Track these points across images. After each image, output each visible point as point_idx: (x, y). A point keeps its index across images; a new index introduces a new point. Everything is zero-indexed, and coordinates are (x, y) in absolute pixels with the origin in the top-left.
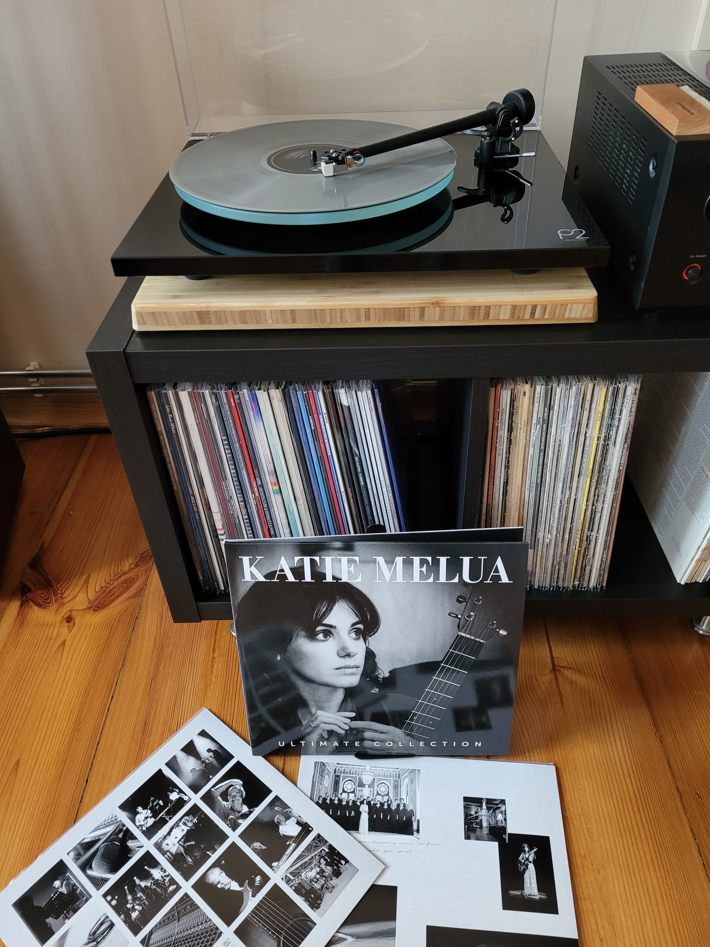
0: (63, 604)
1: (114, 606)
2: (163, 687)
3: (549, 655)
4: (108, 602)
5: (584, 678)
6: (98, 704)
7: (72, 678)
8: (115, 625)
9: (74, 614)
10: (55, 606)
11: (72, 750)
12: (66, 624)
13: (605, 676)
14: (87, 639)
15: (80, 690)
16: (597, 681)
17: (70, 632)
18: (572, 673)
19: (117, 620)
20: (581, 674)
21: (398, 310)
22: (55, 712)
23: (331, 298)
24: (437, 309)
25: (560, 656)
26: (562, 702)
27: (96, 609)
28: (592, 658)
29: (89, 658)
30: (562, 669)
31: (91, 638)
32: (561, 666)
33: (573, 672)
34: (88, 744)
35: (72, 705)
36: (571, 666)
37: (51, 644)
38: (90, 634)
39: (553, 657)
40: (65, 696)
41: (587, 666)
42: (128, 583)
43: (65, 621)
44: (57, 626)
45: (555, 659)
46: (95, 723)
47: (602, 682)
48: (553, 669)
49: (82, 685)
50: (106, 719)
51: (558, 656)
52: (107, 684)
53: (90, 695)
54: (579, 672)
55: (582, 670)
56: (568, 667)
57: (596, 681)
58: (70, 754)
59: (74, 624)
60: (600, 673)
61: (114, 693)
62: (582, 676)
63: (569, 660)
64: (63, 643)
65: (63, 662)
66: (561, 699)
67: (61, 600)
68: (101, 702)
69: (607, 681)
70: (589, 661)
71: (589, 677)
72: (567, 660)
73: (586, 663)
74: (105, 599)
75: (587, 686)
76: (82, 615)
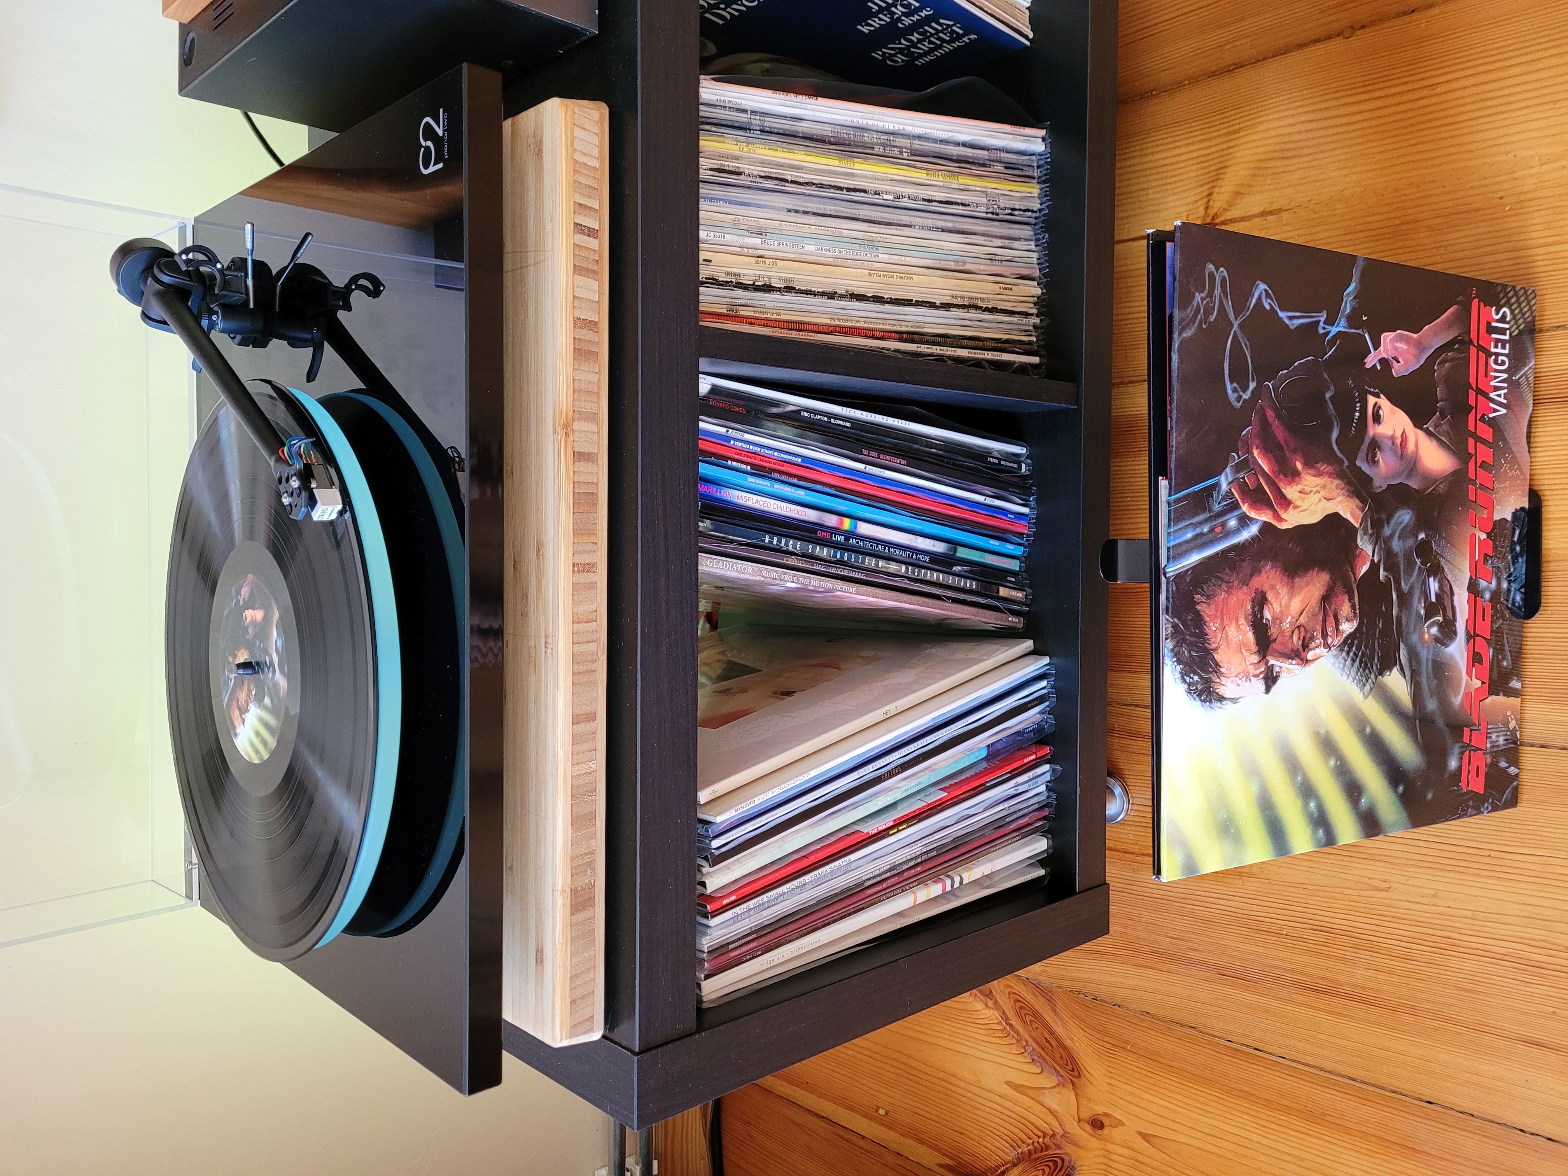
0: (1065, 1135)
1: (1071, 1040)
2: (1236, 953)
4: (1061, 1051)
5: (1230, 169)
6: (1271, 1076)
7: (1215, 1123)
8: (1109, 1040)
9: (1086, 1114)
10: (1069, 1149)
11: (1363, 1129)
12: (1106, 1131)
13: (1226, 131)
14: (1136, 1092)
15: (1242, 1109)
16: (1237, 145)
17: (1123, 1124)
18: (1218, 193)
19: (1099, 1036)
20: (1222, 176)
21: (576, 506)
22: (1287, 1158)
23: (550, 641)
24: (577, 426)
25: (1185, 214)
26: (1279, 211)
27: (1076, 1073)
28: (1190, 156)
29: (1178, 1090)
30: (1211, 212)
31: (1135, 1085)
33: (1217, 190)
34: (1353, 1098)
35: (1273, 1126)
36: (1206, 193)
37: (1146, 1160)
38: (1126, 1086)
40: (1254, 1137)
41: (1207, 164)
42: (1023, 1012)
43: (1100, 1132)
44: (1110, 1147)
46: (1308, 1084)
47: (1239, 137)
49: (1233, 1105)
50: (1302, 1063)
52: (1228, 1058)
53: (1252, 1092)
54: (1218, 179)
55: (1213, 173)
56: (1206, 200)
57: (1236, 149)
58: (1373, 1132)
59: (1106, 1115)
60: (1220, 140)
61: (1247, 1046)
62: (1224, 173)
63: (1193, 199)
64: (1145, 1137)
65: (1182, 1139)
66: (1271, 213)
67: (1058, 1137)
68: (1268, 1071)
69: (1235, 127)
70: (1195, 161)
71: (1227, 160)
72: (1193, 203)
73: (1200, 166)
74: (1057, 1055)
75: (1246, 166)
76: (1089, 1100)
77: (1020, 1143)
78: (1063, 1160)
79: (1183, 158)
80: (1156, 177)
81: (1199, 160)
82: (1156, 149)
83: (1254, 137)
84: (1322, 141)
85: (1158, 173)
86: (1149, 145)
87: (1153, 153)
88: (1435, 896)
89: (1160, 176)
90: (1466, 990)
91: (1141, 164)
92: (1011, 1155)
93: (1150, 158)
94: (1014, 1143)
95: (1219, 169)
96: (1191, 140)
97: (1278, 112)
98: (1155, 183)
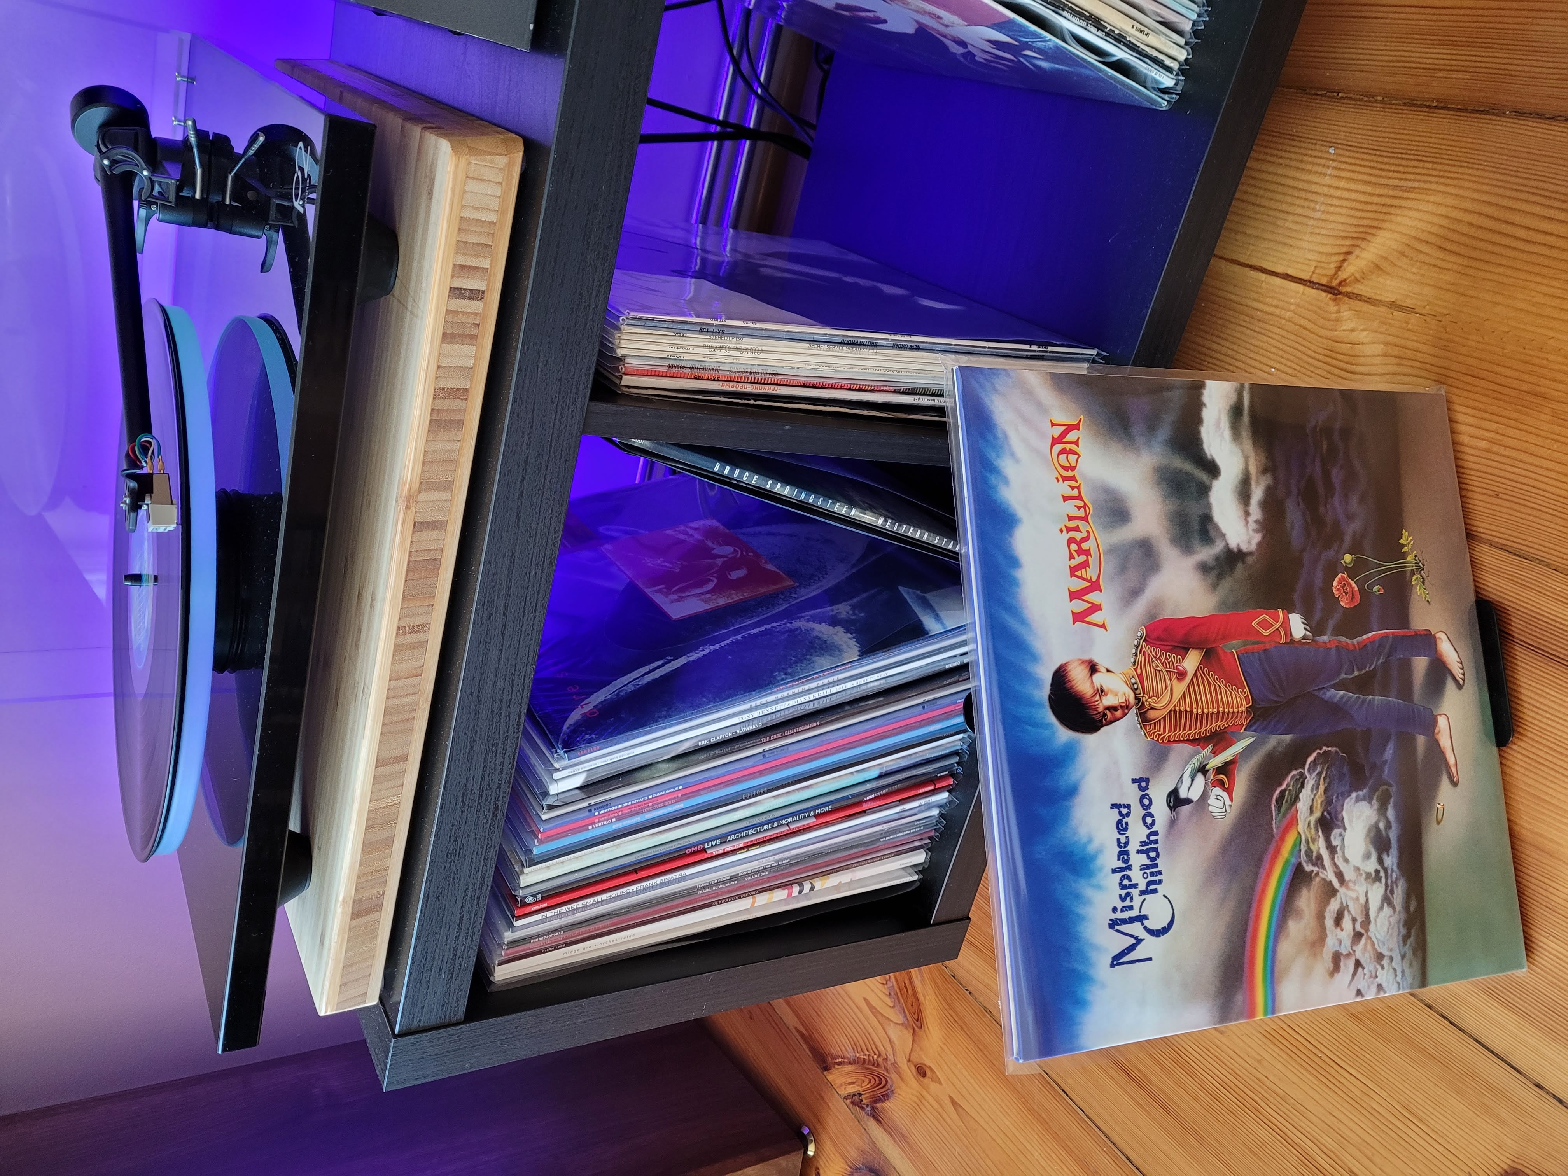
0: (894, 1064)
1: (925, 997)
3: (1300, 288)
4: (915, 1001)
5: (1381, 233)
8: (953, 1015)
9: (915, 1058)
10: (894, 1076)
12: (926, 1080)
13: (1397, 182)
14: (959, 1066)
16: (1400, 207)
17: (940, 1083)
18: (1357, 257)
19: (947, 1007)
20: (1368, 237)
24: (423, 497)
25: (1314, 264)
26: (1411, 310)
27: (919, 1024)
28: (1346, 195)
30: (1342, 275)
32: (1335, 274)
33: (1357, 251)
35: (1054, 1155)
36: (1344, 250)
37: (948, 1120)
39: (1310, 282)
40: (1036, 1154)
41: (1359, 214)
43: (922, 1079)
44: (925, 1093)
45: (1315, 279)
47: (1406, 199)
48: (1333, 294)
51: (1312, 269)
54: (1363, 239)
55: (1362, 229)
56: (1341, 258)
57: (1399, 211)
59: (930, 1068)
60: (1386, 191)
62: (1374, 235)
63: (1330, 250)
64: (954, 1103)
65: (982, 1122)
66: (1401, 308)
67: (889, 1063)
68: (1066, 1112)
69: (1408, 184)
70: (1349, 204)
71: (1384, 221)
72: (1328, 254)
73: (1352, 212)
74: (910, 1002)
75: (1396, 236)
76: (922, 1049)
77: (859, 1049)
78: (887, 1082)
79: (1338, 193)
80: (1302, 202)
81: (1354, 205)
82: (1316, 168)
83: (1422, 206)
84: (1490, 248)
85: (1306, 199)
86: (1311, 159)
87: (1310, 172)
88: (1259, 1061)
89: (1307, 204)
90: (1251, 1150)
91: (1294, 178)
92: (851, 1054)
93: (1304, 176)
94: (855, 1047)
95: (1371, 227)
96: (1355, 176)
97: (1460, 187)
98: (1299, 211)
